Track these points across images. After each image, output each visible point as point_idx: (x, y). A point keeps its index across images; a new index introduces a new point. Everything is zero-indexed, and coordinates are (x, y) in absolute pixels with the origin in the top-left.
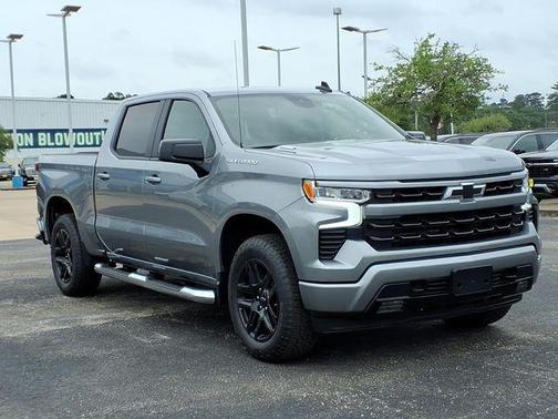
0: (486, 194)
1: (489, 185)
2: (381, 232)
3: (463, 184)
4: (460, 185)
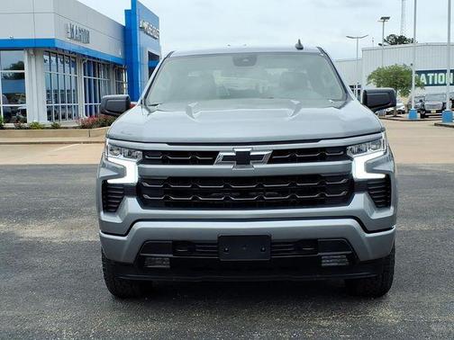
0: (271, 161)
1: (275, 152)
2: (153, 192)
3: (236, 150)
4: (233, 151)
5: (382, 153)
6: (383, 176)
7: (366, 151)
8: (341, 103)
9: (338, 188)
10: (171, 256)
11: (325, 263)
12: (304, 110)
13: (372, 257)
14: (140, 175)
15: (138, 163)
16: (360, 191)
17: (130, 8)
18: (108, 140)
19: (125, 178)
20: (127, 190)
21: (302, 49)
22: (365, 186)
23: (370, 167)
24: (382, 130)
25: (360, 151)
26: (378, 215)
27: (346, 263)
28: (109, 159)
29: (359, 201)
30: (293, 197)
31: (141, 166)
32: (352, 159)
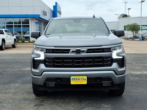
3: (76, 49)
4: (75, 49)
5: (121, 50)
6: (122, 57)
7: (117, 49)
8: (108, 34)
9: (108, 61)
10: (55, 82)
11: (104, 85)
12: (97, 37)
13: (118, 83)
14: (45, 57)
15: (44, 53)
16: (115, 62)
17: (55, 5)
18: (34, 46)
19: (40, 58)
20: (41, 62)
21: (95, 17)
22: (116, 60)
23: (118, 55)
24: (121, 43)
25: (115, 49)
26: (120, 70)
27: (110, 85)
28: (35, 52)
29: (115, 65)
30: (94, 64)
31: (45, 54)
32: (112, 52)
